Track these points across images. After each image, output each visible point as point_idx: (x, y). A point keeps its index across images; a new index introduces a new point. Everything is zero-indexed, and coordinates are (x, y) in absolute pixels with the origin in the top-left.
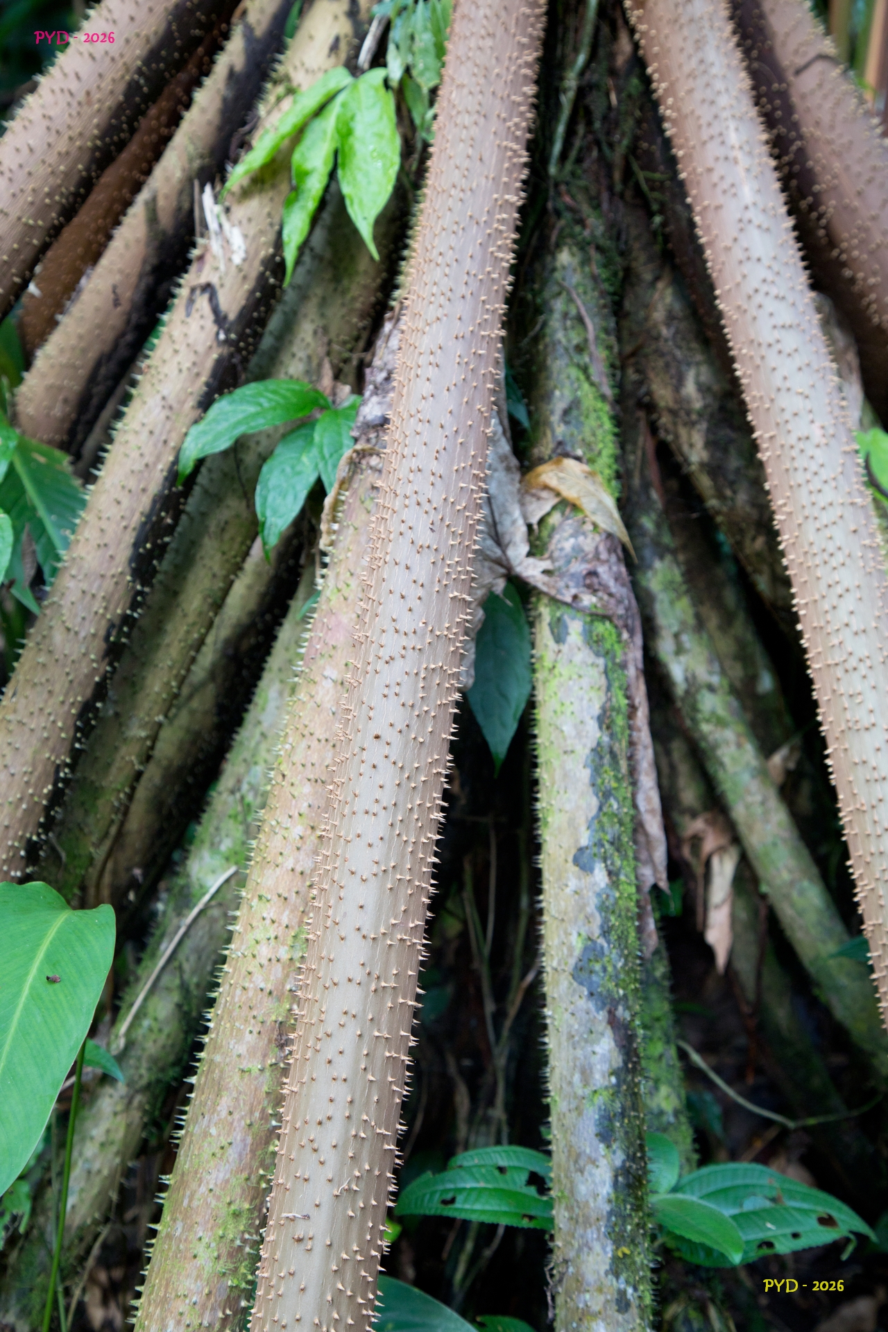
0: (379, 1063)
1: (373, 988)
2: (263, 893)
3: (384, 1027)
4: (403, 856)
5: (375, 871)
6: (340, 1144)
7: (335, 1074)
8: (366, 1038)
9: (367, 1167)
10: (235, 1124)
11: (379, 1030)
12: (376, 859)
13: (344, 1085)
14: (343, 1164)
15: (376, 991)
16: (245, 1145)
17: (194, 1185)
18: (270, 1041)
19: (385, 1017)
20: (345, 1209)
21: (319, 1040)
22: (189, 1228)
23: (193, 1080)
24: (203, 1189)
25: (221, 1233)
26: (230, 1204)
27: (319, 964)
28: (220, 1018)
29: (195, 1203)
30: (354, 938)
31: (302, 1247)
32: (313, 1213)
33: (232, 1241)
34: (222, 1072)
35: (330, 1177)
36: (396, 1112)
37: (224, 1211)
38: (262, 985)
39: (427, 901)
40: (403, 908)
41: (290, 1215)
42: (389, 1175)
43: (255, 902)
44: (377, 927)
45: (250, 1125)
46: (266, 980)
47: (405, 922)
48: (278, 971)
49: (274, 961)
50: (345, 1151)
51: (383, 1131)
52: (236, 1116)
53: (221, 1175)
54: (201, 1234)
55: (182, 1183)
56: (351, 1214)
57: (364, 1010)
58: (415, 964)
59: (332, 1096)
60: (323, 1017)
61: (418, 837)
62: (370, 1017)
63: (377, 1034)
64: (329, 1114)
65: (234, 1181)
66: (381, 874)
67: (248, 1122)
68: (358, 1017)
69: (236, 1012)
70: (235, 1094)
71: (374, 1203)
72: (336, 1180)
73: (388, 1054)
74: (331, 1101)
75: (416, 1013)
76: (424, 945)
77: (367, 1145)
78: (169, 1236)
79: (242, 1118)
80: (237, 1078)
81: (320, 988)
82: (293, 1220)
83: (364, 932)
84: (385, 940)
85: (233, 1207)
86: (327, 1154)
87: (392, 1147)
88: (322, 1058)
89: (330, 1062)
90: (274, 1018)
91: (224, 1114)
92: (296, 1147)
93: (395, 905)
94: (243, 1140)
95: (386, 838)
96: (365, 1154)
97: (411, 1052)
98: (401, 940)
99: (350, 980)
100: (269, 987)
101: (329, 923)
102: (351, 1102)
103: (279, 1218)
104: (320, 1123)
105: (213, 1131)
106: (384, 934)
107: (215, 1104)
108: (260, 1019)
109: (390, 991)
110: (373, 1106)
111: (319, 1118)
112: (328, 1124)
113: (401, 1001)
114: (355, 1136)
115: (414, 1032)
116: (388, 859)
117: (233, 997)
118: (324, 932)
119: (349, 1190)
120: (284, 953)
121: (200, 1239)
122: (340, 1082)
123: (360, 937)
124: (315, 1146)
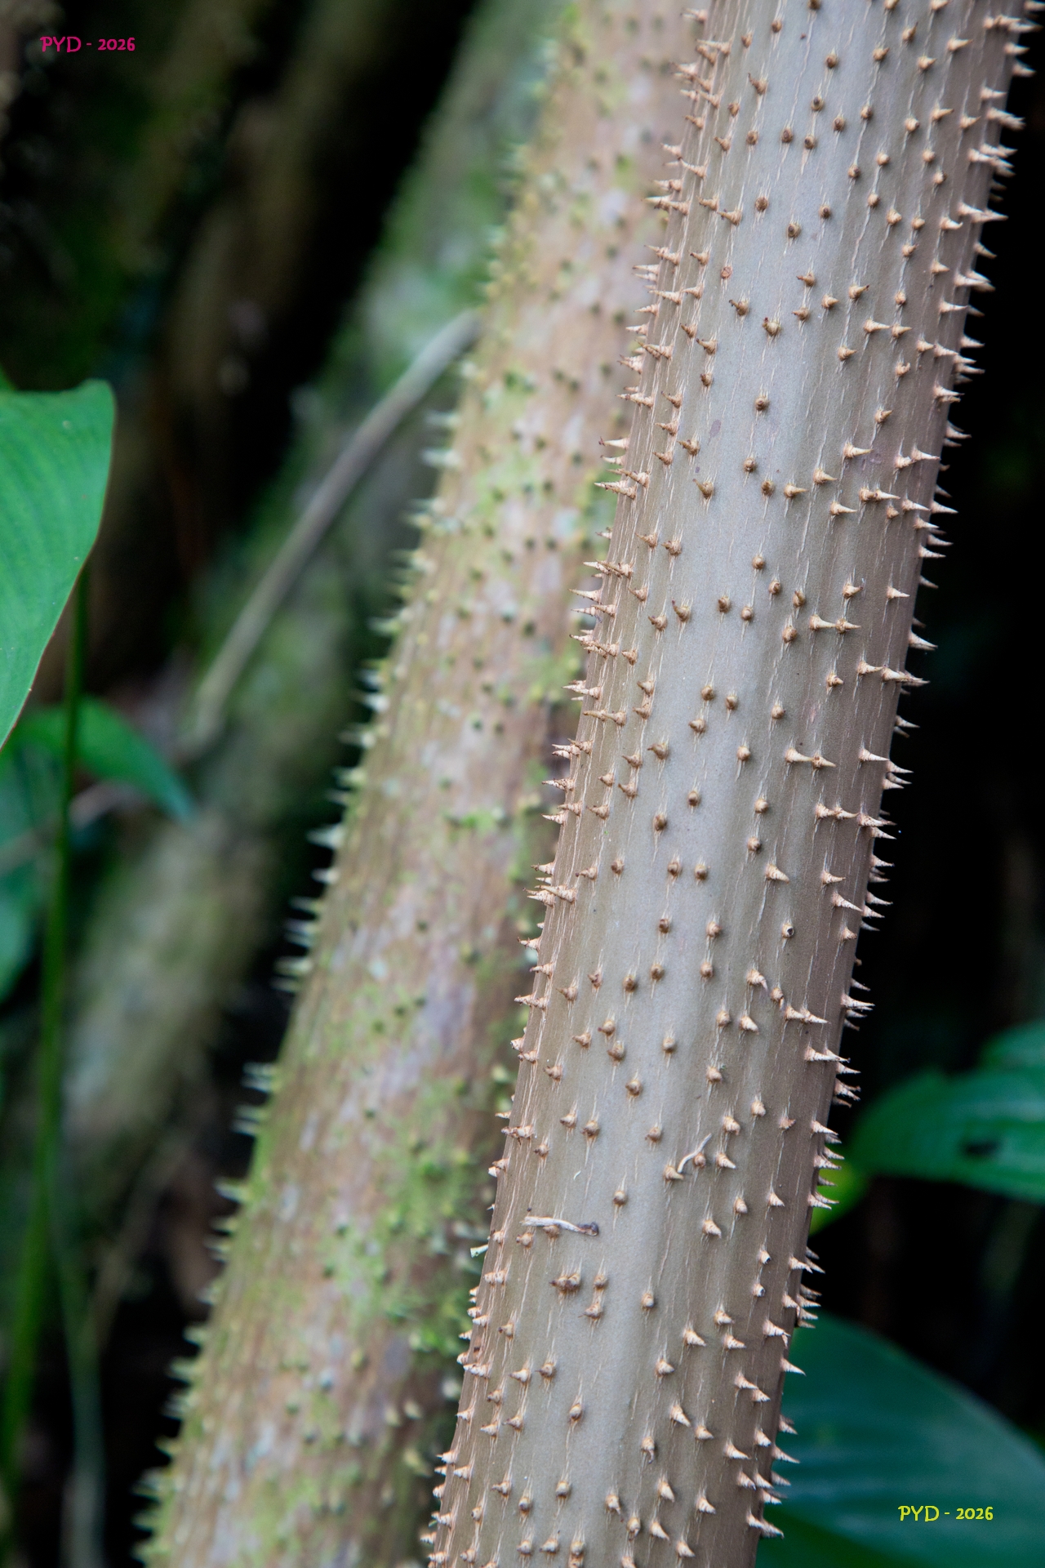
0: (797, 832)
1: (787, 630)
2: (518, 367)
3: (813, 736)
4: (885, 266)
5: (804, 306)
6: (687, 1042)
7: (677, 860)
8: (764, 767)
9: (758, 1108)
10: (435, 954)
11: (800, 747)
12: (810, 272)
13: (702, 891)
14: (691, 1096)
15: (794, 639)
16: (458, 1010)
17: (328, 1099)
18: (526, 751)
19: (818, 712)
20: (697, 1214)
21: (636, 765)
22: (316, 1203)
23: (334, 837)
24: (350, 1111)
25: (392, 1217)
26: (418, 1149)
27: (642, 560)
28: (400, 688)
29: (331, 1144)
30: (739, 495)
31: (577, 1306)
32: (610, 1220)
33: (423, 1241)
34: (403, 823)
35: (656, 1128)
36: (841, 964)
37: (402, 1166)
38: (509, 607)
39: (947, 394)
40: (879, 414)
41: (547, 1222)
42: (818, 1127)
43: (495, 393)
44: (803, 466)
45: (473, 960)
46: (520, 595)
47: (884, 450)
48: (550, 573)
49: (541, 546)
50: (699, 1064)
51: (805, 1014)
52: (437, 934)
53: (397, 1080)
54: (342, 1219)
55: (301, 1090)
56: (711, 1227)
57: (761, 692)
58: (906, 567)
59: (667, 916)
60: (647, 705)
61: (931, 214)
62: (777, 709)
63: (794, 755)
64: (657, 965)
65: (428, 1095)
66: (821, 315)
67: (467, 949)
68: (744, 710)
69: (442, 674)
70: (433, 880)
71: (775, 1200)
72: (672, 1137)
73: (822, 811)
74: (664, 929)
75: (908, 702)
76: (935, 518)
77: (759, 1049)
78: (267, 1220)
79: (453, 939)
80: (439, 840)
81: (642, 628)
82: (556, 1234)
83: (768, 477)
84: (826, 500)
85: (427, 1159)
86: (650, 1068)
87: (830, 1056)
88: (641, 816)
89: (662, 826)
90: (536, 691)
91: (406, 927)
92: (568, 1045)
93: (857, 404)
94: (455, 995)
95: (840, 213)
96: (753, 1074)
97: (890, 803)
98: (872, 502)
99: (724, 608)
100: (526, 612)
101: (672, 450)
102: (719, 935)
103: (518, 1229)
104: (632, 987)
105: (379, 968)
106: (823, 484)
107: (383, 904)
108: (502, 692)
109: (834, 641)
110: (778, 949)
111: (631, 974)
112: (655, 990)
113: (865, 667)
114: (728, 1025)
115: (899, 749)
116: (842, 274)
117: (434, 635)
118: (659, 473)
119: (708, 1164)
120: (567, 528)
121: (341, 1232)
122: (688, 880)
123: (755, 492)
124: (619, 1046)
